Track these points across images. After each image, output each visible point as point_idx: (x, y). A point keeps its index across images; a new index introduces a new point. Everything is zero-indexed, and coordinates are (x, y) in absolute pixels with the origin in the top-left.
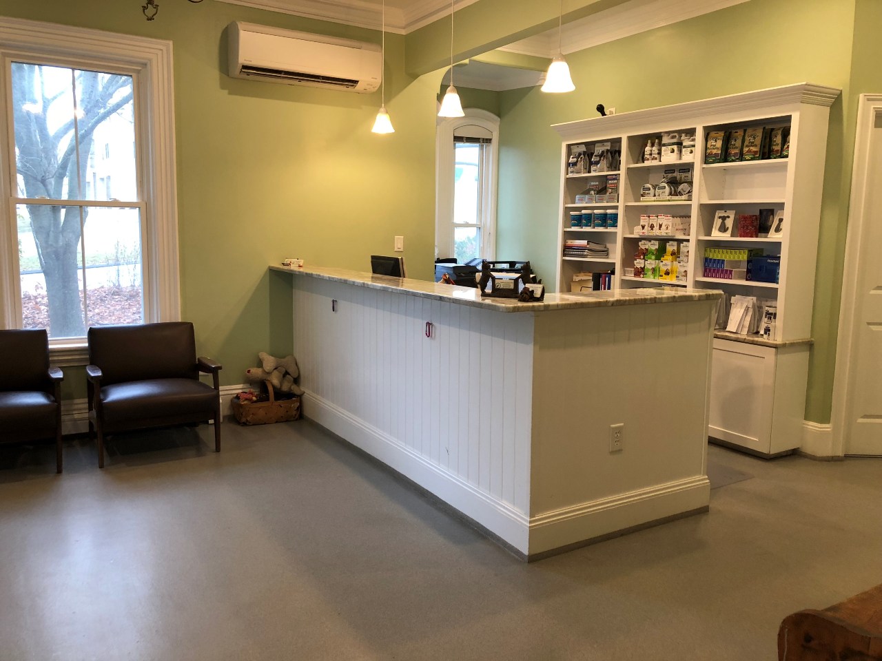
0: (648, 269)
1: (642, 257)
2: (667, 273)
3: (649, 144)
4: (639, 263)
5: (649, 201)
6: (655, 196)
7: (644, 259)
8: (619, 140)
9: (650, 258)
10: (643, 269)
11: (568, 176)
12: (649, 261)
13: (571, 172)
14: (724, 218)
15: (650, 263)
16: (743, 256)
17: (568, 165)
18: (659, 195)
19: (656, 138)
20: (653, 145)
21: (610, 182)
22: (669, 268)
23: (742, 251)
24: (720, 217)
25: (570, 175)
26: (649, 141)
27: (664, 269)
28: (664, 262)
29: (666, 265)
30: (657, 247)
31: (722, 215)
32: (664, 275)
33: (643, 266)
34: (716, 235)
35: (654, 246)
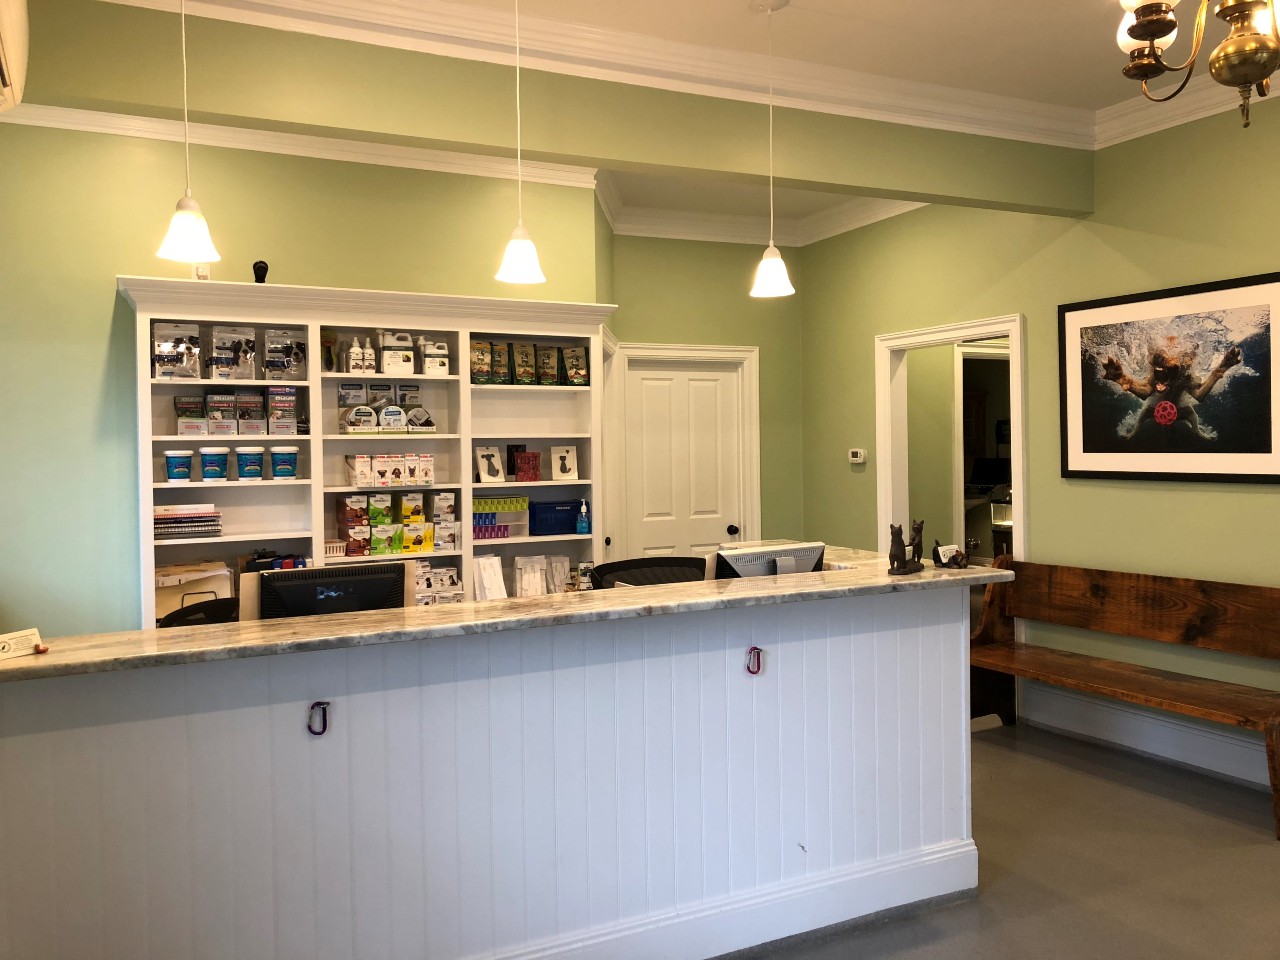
0: (379, 541)
1: (365, 522)
2: (418, 542)
3: (356, 343)
4: (358, 533)
5: (365, 432)
6: (378, 424)
7: (369, 524)
8: (303, 329)
9: (383, 523)
10: (368, 541)
11: (154, 381)
12: (380, 527)
13: (164, 374)
14: (489, 457)
15: (384, 530)
16: (522, 506)
17: (155, 359)
18: (389, 424)
19: (370, 336)
20: (362, 346)
21: (278, 398)
22: (421, 533)
23: (521, 500)
24: (483, 456)
25: (161, 379)
26: (356, 339)
27: (411, 536)
28: (412, 526)
29: (416, 530)
30: (389, 504)
31: (485, 453)
32: (411, 545)
33: (367, 537)
34: (487, 481)
35: (382, 503)
